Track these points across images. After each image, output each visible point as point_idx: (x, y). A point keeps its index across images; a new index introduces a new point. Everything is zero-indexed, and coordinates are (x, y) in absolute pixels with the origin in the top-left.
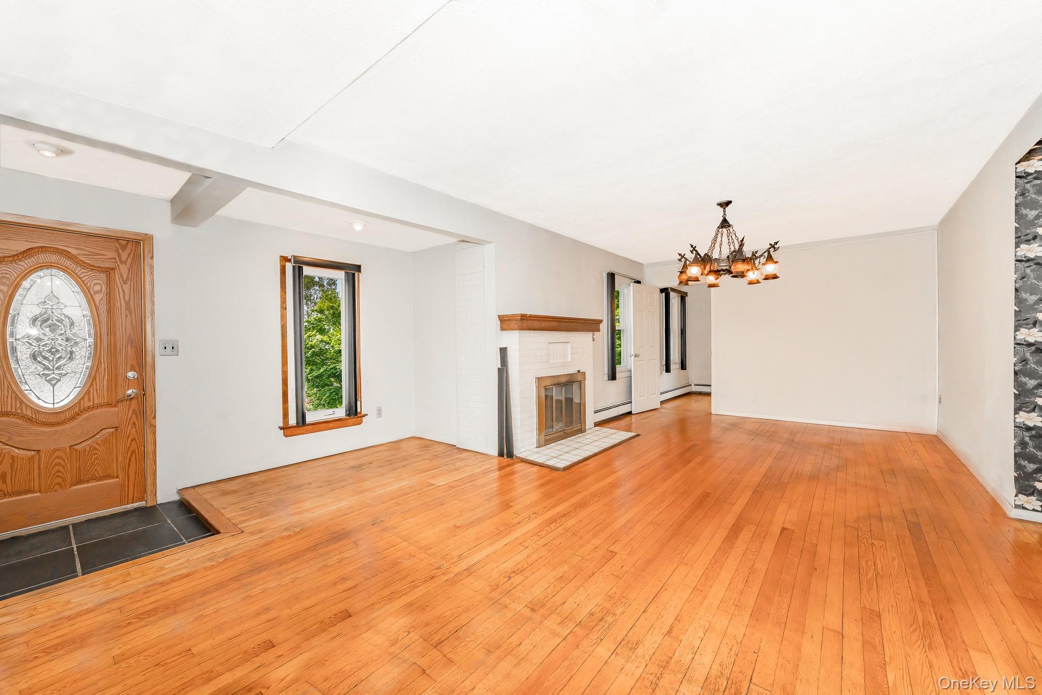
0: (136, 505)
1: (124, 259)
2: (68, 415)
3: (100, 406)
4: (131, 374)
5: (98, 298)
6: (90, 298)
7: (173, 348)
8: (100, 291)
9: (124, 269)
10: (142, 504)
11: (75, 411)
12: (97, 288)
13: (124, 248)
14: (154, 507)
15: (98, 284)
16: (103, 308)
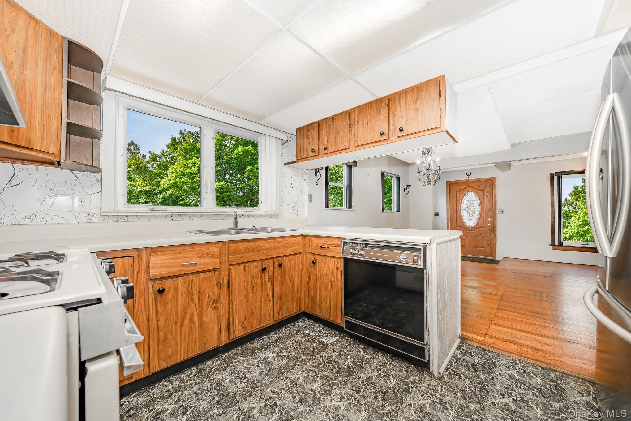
0: (490, 258)
1: (488, 186)
2: (474, 229)
3: (481, 227)
4: (489, 219)
5: (481, 197)
6: (479, 197)
7: (503, 212)
8: (481, 196)
9: (488, 189)
10: (492, 258)
11: (475, 228)
12: (481, 195)
13: (488, 183)
14: (495, 260)
15: (481, 194)
16: (482, 200)
